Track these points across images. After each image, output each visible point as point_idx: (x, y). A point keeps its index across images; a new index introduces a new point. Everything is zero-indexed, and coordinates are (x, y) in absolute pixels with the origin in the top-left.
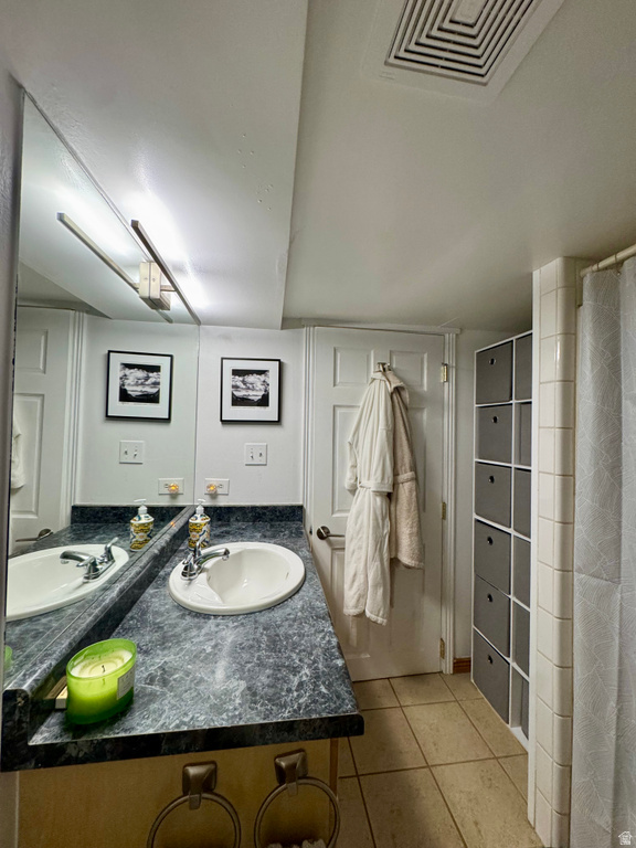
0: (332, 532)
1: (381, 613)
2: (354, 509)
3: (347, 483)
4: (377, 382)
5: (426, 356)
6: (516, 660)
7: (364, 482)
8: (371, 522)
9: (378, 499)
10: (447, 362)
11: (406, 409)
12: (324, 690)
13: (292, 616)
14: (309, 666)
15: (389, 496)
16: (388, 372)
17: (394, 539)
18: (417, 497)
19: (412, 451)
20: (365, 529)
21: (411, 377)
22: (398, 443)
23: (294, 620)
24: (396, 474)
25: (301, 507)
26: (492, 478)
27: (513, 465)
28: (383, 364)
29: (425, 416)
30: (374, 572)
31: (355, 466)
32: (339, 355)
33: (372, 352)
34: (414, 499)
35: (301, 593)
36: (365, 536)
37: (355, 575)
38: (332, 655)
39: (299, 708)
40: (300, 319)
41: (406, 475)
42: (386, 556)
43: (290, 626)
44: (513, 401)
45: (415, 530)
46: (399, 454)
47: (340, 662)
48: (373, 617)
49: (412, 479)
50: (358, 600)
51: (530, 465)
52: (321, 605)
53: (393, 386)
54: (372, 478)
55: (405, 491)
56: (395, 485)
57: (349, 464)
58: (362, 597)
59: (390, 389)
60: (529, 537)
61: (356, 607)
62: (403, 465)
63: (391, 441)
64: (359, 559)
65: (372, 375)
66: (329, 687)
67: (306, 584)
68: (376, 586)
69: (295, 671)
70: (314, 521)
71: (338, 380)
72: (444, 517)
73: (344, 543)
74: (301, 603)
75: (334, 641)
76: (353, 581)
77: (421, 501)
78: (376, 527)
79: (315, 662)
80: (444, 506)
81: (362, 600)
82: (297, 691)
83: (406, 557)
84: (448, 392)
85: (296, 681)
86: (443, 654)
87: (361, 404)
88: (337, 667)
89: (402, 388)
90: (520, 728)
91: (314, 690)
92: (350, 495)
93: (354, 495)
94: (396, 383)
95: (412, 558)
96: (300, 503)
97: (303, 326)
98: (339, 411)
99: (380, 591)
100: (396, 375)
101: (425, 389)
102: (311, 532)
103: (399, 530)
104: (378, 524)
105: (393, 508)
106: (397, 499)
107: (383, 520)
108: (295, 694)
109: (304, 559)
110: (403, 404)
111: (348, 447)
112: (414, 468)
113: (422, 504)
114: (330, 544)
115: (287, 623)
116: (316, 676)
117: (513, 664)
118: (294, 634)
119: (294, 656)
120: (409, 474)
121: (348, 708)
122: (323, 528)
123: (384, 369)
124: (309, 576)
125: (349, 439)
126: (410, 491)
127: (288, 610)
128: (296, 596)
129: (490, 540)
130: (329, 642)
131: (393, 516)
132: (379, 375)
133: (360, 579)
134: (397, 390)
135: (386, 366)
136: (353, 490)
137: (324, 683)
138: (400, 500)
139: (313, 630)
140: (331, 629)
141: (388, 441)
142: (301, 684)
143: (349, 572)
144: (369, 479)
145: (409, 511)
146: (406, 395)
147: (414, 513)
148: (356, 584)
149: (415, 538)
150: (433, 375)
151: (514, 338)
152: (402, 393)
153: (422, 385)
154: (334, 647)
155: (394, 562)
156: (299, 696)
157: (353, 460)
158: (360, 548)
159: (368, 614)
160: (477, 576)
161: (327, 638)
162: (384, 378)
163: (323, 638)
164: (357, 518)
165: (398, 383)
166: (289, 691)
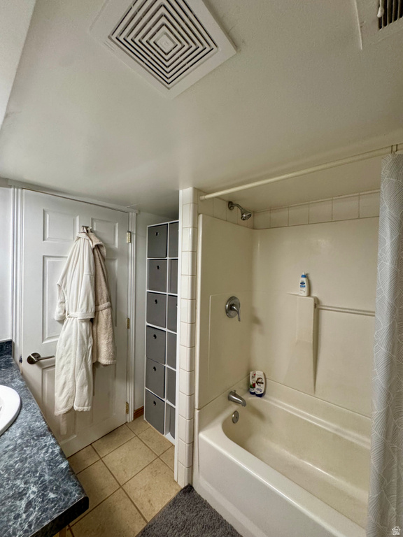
0: (42, 357)
1: (86, 404)
2: (63, 335)
3: (56, 316)
4: (82, 240)
5: (117, 224)
6: (168, 398)
7: (72, 313)
8: (78, 341)
9: (84, 325)
10: (130, 230)
11: (104, 260)
12: (52, 495)
13: (11, 447)
14: (35, 483)
15: (92, 321)
16: (90, 233)
17: (95, 350)
18: (112, 318)
19: (108, 288)
20: (73, 348)
21: (107, 238)
22: (98, 284)
23: (14, 449)
24: (97, 304)
25: (10, 343)
26: (156, 301)
27: (167, 293)
28: (87, 227)
29: (116, 264)
30: (81, 376)
31: (63, 302)
32: (48, 216)
33: (78, 218)
34: (110, 319)
35: (19, 421)
36: (73, 353)
37: (65, 384)
38: (57, 462)
39: (30, 526)
40: (7, 180)
41: (104, 305)
42: (90, 363)
43: (11, 456)
44: (168, 258)
45: (110, 340)
46: (99, 291)
47: (64, 465)
48: (80, 409)
49: (108, 307)
50: (68, 401)
51: (177, 293)
52: (40, 425)
53: (95, 244)
54: (79, 310)
55: (104, 316)
56: (96, 312)
57: (58, 301)
58: (71, 397)
59: (93, 246)
60: (176, 332)
61: (66, 406)
62: (102, 298)
63: (94, 282)
64: (68, 371)
65: (78, 234)
66: (56, 491)
67: (23, 411)
68: (82, 387)
69: (21, 495)
70: (23, 350)
71: (47, 236)
72: (128, 327)
73: (54, 361)
74: (20, 430)
75: (57, 450)
76: (63, 388)
77: (114, 320)
78: (83, 344)
79: (41, 476)
80: (129, 320)
81: (71, 400)
82: (25, 513)
83: (104, 359)
84: (131, 249)
85: (23, 503)
86: (127, 411)
87: (69, 256)
88: (62, 470)
89: (101, 246)
90: (169, 433)
91: (43, 501)
92: (59, 324)
93: (63, 323)
94: (97, 242)
95: (109, 359)
96: (9, 338)
97: (10, 187)
98: (48, 260)
99: (86, 389)
100: (97, 236)
101: (117, 246)
102: (21, 361)
103: (99, 343)
104: (84, 342)
105: (94, 329)
106: (98, 322)
107: (88, 338)
108: (24, 516)
109: (17, 388)
110: (101, 256)
111: (57, 288)
112: (109, 299)
113: (115, 321)
114: (40, 365)
115: (6, 455)
116: (44, 488)
117: (166, 401)
118: (16, 462)
119: (18, 482)
120: (107, 304)
121: (76, 497)
122: (33, 355)
123: (87, 231)
124: (24, 403)
125: (58, 282)
126: (107, 315)
127: (7, 443)
128: (14, 426)
129: (155, 336)
130: (53, 452)
131: (95, 334)
132: (84, 235)
133: (70, 384)
134: (98, 247)
135: (89, 229)
136: (62, 321)
137: (52, 490)
138: (100, 323)
139: (35, 449)
140: (53, 441)
141: (91, 282)
142: (29, 504)
143: (59, 382)
144: (76, 311)
145: (106, 328)
146: (104, 250)
147: (110, 329)
148: (65, 390)
149: (111, 345)
150: (122, 238)
151: (168, 223)
152: (101, 249)
153: (114, 244)
154: (57, 455)
155: (96, 364)
156: (28, 516)
157: (62, 297)
158: (69, 362)
159: (76, 408)
160: (147, 358)
161: (50, 450)
162: (87, 238)
163: (47, 452)
164: (66, 341)
165: (98, 242)
166: (18, 516)
